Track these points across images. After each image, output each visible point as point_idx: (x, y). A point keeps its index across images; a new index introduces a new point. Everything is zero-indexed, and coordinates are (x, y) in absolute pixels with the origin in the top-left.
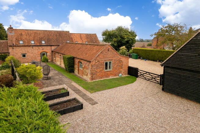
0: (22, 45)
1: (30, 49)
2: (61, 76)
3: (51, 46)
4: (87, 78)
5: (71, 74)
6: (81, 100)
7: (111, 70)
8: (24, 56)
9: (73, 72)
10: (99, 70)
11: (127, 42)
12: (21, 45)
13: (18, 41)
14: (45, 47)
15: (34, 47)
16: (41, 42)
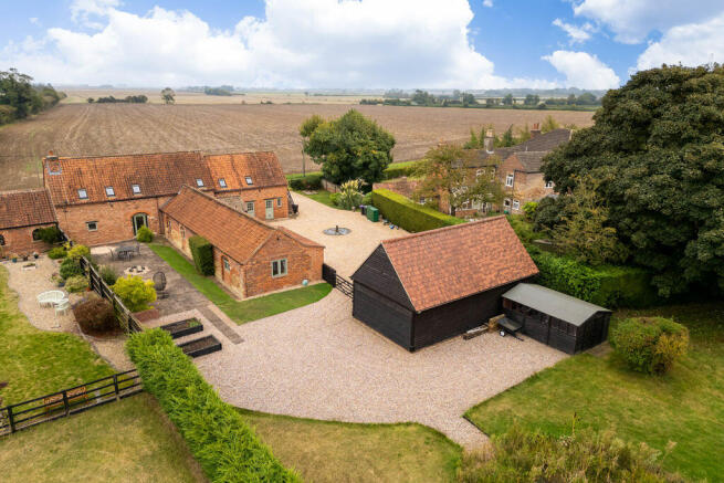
0: (86, 201)
1: (105, 210)
2: (187, 289)
3: (157, 197)
4: (238, 291)
5: (209, 280)
6: (220, 336)
7: (286, 273)
8: (92, 226)
9: (213, 274)
10: (259, 278)
11: (365, 165)
12: (83, 201)
13: (76, 190)
14: (142, 202)
15: (115, 205)
16: (130, 190)
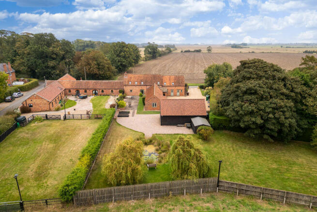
0: (131, 85)
1: (134, 87)
3: (147, 86)
7: (156, 107)
8: (131, 91)
10: (149, 106)
13: (129, 82)
14: (143, 86)
15: (137, 86)
16: (141, 83)
